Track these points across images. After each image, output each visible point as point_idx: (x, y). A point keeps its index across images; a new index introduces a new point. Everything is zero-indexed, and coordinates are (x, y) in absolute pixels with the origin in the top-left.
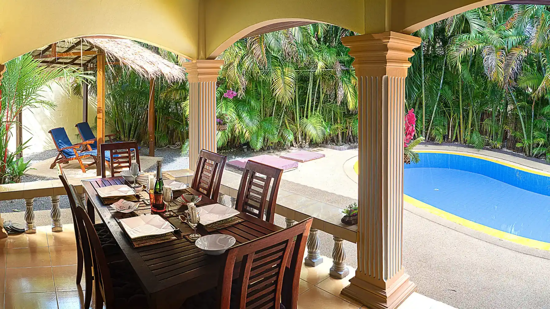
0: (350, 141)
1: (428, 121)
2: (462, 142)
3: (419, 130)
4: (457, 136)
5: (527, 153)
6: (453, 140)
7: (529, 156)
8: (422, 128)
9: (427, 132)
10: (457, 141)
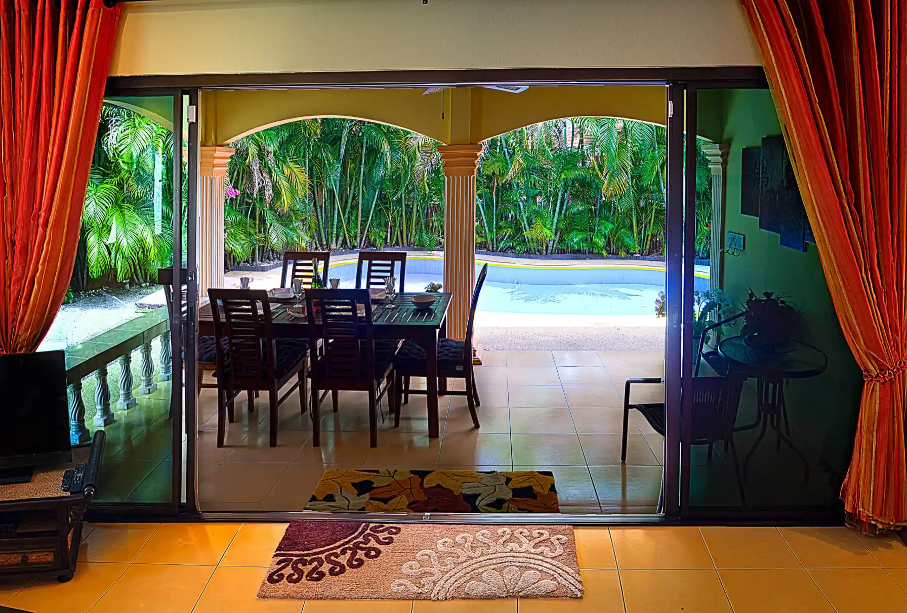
0: (268, 258)
1: (364, 222)
2: (405, 245)
3: (353, 236)
4: (397, 238)
5: (491, 248)
6: (393, 244)
7: (493, 251)
8: (357, 232)
9: (362, 237)
10: (398, 245)
